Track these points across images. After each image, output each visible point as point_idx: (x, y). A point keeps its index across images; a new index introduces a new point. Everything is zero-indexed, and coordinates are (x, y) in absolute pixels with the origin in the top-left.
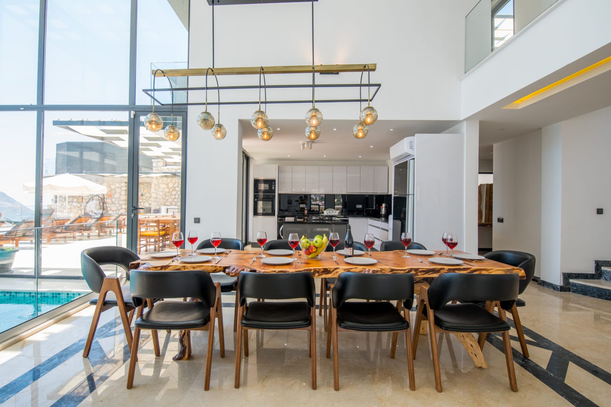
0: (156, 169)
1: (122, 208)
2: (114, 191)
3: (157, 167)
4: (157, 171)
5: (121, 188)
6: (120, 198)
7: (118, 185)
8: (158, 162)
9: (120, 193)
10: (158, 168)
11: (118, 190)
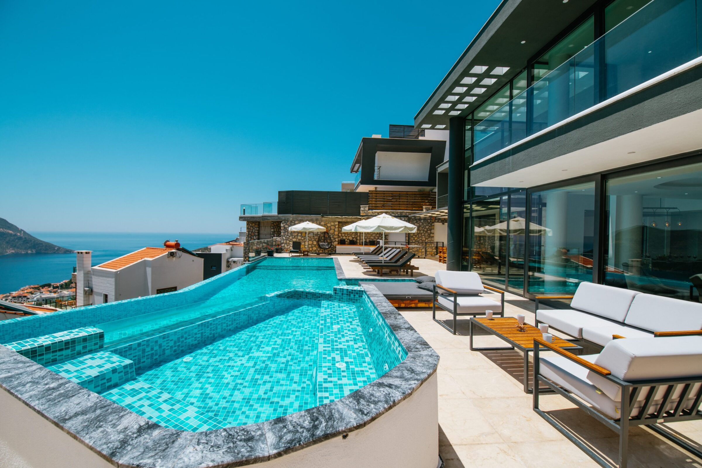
0: (363, 212)
1: (336, 241)
2: (329, 228)
3: (364, 211)
4: (365, 214)
5: (335, 226)
6: (334, 233)
7: (332, 224)
8: (365, 207)
9: (334, 230)
10: (366, 212)
11: (333, 227)
